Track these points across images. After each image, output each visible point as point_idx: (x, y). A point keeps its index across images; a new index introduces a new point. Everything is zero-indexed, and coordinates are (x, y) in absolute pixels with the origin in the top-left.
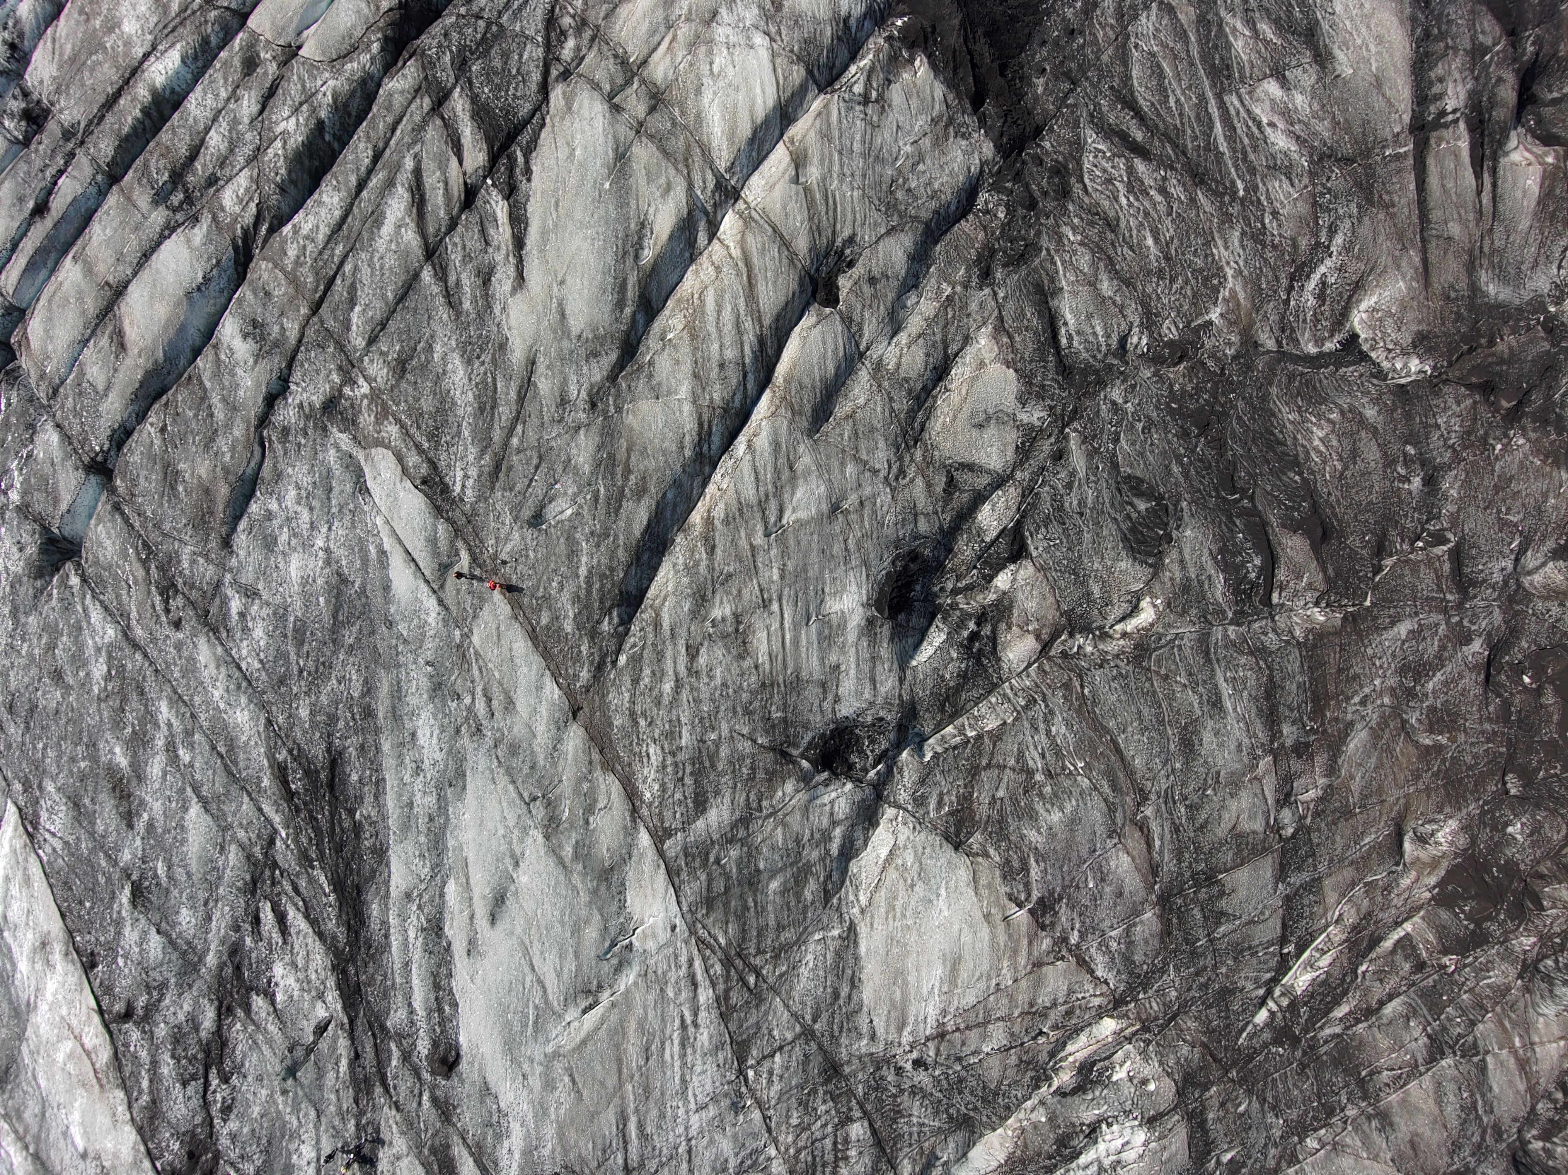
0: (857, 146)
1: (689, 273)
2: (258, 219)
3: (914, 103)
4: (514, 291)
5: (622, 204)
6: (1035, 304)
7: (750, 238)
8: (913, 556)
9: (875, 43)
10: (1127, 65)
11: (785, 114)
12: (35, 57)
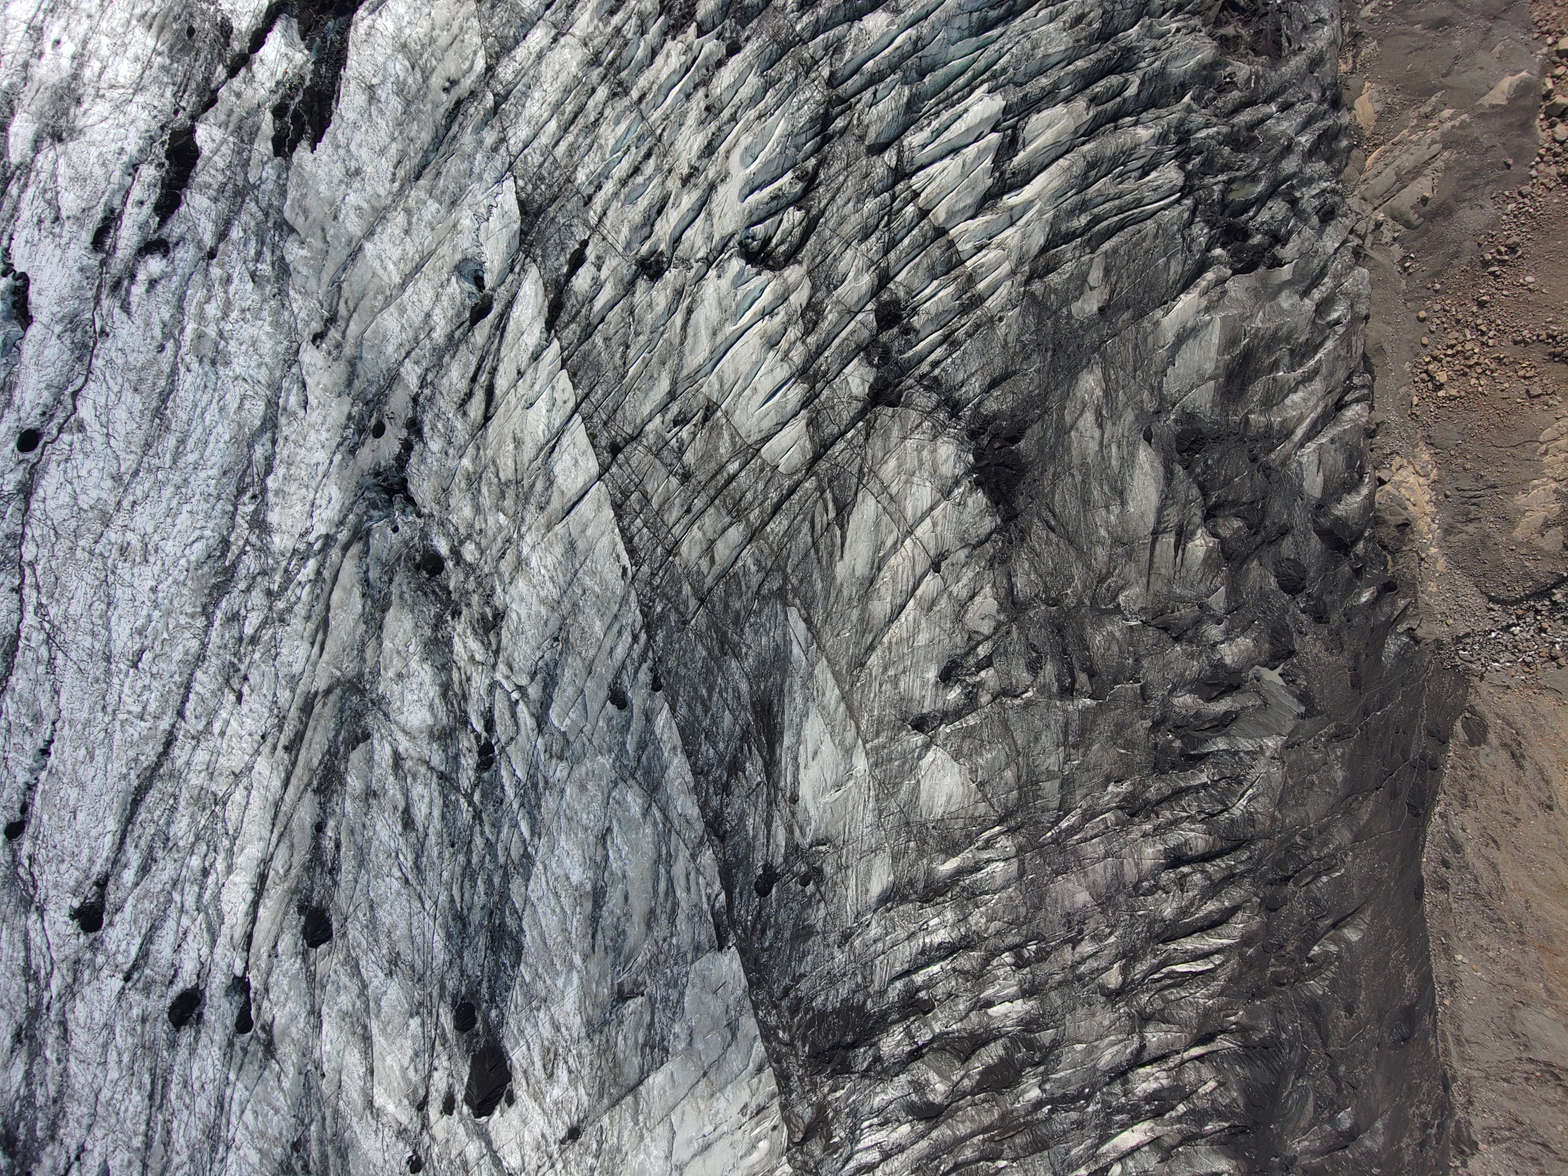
0: (954, 520)
1: (894, 557)
2: (760, 524)
3: (976, 505)
4: (840, 560)
5: (877, 536)
6: (1007, 579)
7: (915, 551)
8: (953, 661)
9: (966, 483)
10: (1053, 494)
11: (932, 508)
12: (687, 454)
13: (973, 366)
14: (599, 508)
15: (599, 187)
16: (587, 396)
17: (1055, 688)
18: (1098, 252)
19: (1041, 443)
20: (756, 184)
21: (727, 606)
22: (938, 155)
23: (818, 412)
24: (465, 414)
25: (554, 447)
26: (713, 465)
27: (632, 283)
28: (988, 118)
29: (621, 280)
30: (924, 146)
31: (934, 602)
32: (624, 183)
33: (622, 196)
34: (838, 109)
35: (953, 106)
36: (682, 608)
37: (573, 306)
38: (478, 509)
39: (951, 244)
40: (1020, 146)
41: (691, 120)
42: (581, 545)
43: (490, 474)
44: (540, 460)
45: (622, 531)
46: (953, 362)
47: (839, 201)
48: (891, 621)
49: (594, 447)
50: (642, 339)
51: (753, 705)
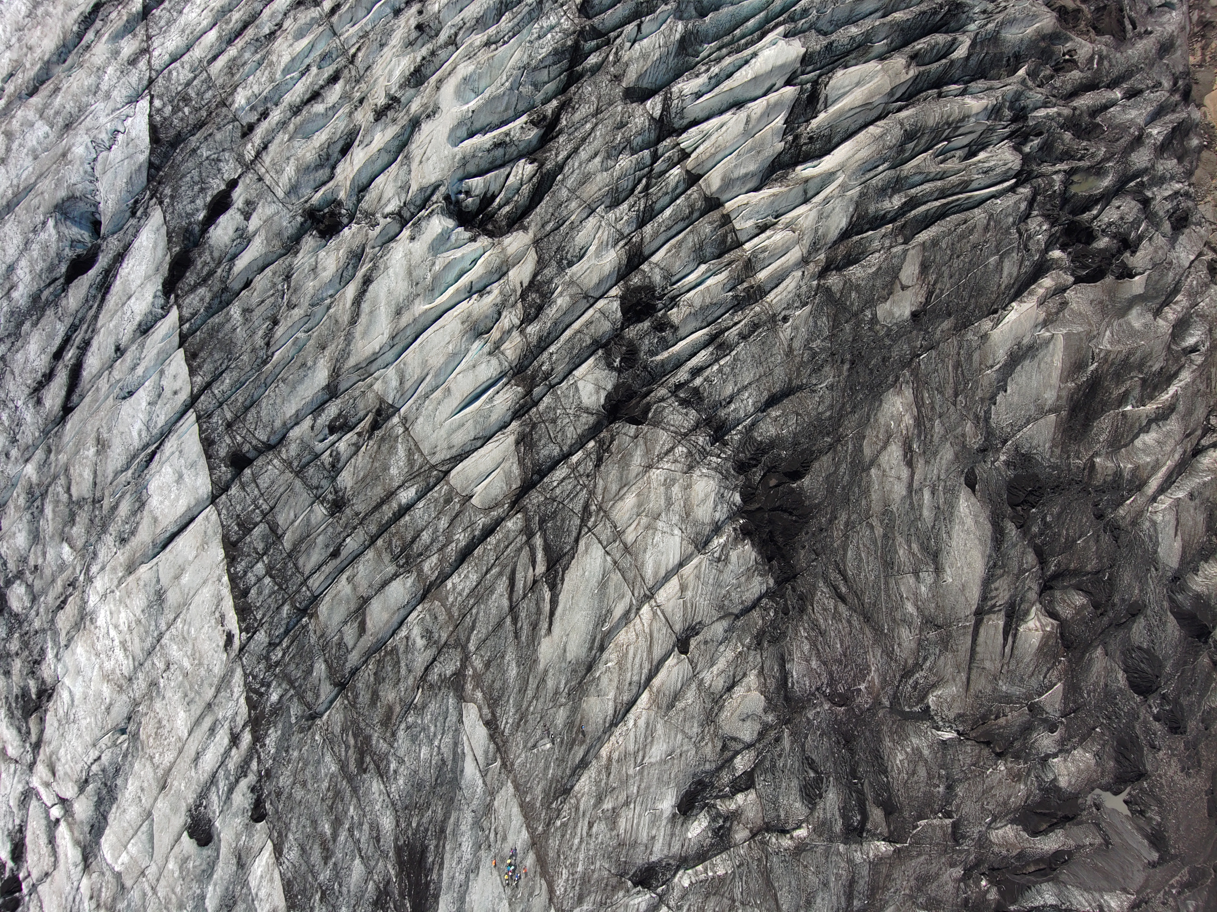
0: (711, 581)
1: (623, 631)
2: (437, 578)
3: (741, 561)
4: (546, 635)
5: (601, 601)
6: (780, 665)
7: (654, 624)
8: (700, 782)
9: (729, 530)
10: (845, 551)
11: (681, 565)
12: (343, 473)
13: (747, 377)
14: (204, 545)
15: (265, 115)
16: (208, 386)
17: (838, 827)
18: (914, 242)
19: (831, 481)
20: (477, 125)
21: (375, 697)
22: (716, 109)
23: (534, 426)
24: (39, 402)
25: (154, 453)
26: (379, 492)
27: (296, 239)
28: (782, 66)
29: (279, 234)
30: (698, 95)
31: (676, 696)
32: (296, 110)
33: (291, 127)
34: (594, 43)
35: (738, 51)
36: (309, 697)
37: (205, 264)
38: (36, 537)
39: (726, 219)
40: (821, 105)
41: (396, 39)
42: (172, 597)
43: (59, 488)
44: (130, 472)
45: (233, 579)
46: (720, 370)
47: (583, 154)
48: (614, 724)
49: (209, 457)
50: (297, 313)
51: (399, 850)
